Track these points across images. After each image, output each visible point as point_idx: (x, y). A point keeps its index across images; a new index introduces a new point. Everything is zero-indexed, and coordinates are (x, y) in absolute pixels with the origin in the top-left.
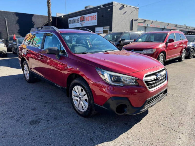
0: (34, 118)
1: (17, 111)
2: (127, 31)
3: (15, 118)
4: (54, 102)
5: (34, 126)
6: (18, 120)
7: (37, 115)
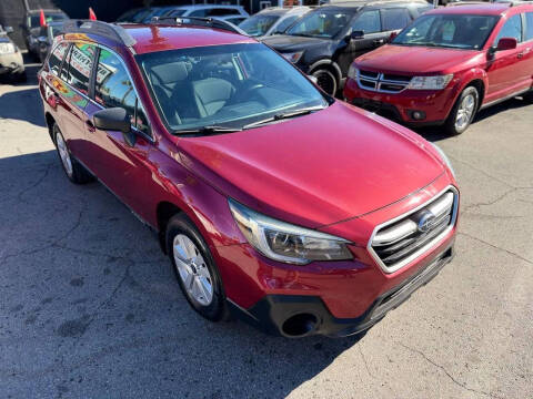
0: (73, 315)
1: (33, 286)
2: (372, 4)
3: (25, 310)
4: (134, 256)
5: (69, 341)
6: (31, 320)
7: (82, 305)
